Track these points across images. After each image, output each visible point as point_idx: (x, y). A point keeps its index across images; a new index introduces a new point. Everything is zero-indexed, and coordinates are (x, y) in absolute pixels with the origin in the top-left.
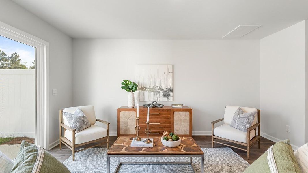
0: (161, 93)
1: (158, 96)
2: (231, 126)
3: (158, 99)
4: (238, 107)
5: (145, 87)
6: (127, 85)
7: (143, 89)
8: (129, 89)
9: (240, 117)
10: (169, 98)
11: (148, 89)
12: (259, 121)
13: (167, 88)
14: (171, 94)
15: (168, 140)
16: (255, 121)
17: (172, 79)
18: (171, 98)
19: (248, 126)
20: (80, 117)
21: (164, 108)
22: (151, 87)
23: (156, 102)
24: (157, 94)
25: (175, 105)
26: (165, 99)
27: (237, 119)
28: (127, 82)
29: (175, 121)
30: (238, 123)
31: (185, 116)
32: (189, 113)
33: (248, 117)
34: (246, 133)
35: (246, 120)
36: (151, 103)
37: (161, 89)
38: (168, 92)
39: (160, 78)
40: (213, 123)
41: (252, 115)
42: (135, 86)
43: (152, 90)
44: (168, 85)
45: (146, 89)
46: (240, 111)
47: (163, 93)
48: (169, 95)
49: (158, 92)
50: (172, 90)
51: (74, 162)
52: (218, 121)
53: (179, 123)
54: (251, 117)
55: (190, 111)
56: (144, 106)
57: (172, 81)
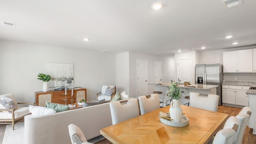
0: (66, 81)
1: (64, 83)
2: (105, 95)
3: (64, 85)
4: (107, 86)
5: (54, 78)
6: (42, 77)
7: (53, 79)
8: (45, 80)
9: (108, 90)
10: (71, 84)
11: (57, 79)
12: (115, 91)
13: (70, 78)
14: (72, 81)
15: (82, 102)
16: (114, 91)
17: (73, 72)
18: (72, 84)
19: (111, 93)
20: (12, 102)
21: (69, 90)
22: (59, 78)
23: (64, 87)
24: (63, 82)
25: (76, 88)
26: (69, 85)
27: (107, 91)
28: (42, 75)
29: (77, 97)
30: (108, 93)
31: (82, 93)
32: (85, 91)
33: (111, 90)
34: (111, 96)
35: (111, 91)
36: (60, 88)
37: (66, 79)
38: (70, 81)
39: (65, 72)
40: (98, 94)
41: (113, 88)
42: (48, 78)
43: (60, 79)
44: (71, 76)
45: (56, 79)
46: (109, 88)
47: (67, 81)
48: (71, 82)
49: (64, 81)
50: (73, 79)
51: (14, 130)
52: (99, 94)
53: (79, 97)
54: (112, 90)
55: (85, 90)
56: (55, 90)
57: (73, 74)
